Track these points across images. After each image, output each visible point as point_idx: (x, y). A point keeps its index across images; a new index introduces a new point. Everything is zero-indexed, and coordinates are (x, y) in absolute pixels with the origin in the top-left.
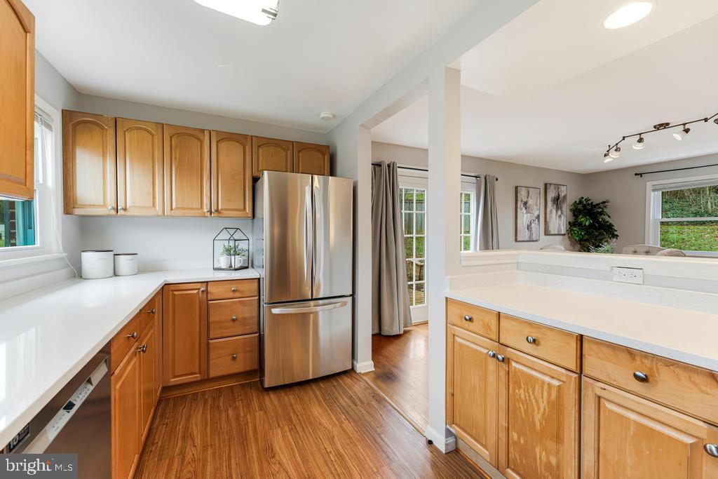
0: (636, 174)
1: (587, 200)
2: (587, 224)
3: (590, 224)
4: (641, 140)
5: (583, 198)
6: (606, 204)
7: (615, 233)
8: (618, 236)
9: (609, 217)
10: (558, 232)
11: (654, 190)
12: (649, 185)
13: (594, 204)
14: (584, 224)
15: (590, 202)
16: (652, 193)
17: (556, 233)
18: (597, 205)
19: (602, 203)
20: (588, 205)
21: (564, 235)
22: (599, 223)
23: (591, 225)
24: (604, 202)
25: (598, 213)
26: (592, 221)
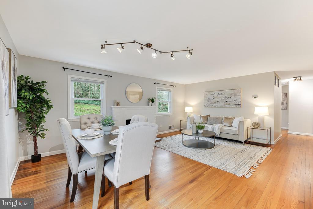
0: (63, 68)
1: (27, 78)
2: (31, 98)
3: (33, 98)
5: (22, 76)
6: (45, 84)
8: (52, 106)
9: (47, 93)
11: (71, 81)
12: (70, 76)
13: (34, 82)
14: (27, 98)
15: (30, 80)
18: (37, 83)
20: (29, 82)
24: (43, 82)
26: (34, 96)
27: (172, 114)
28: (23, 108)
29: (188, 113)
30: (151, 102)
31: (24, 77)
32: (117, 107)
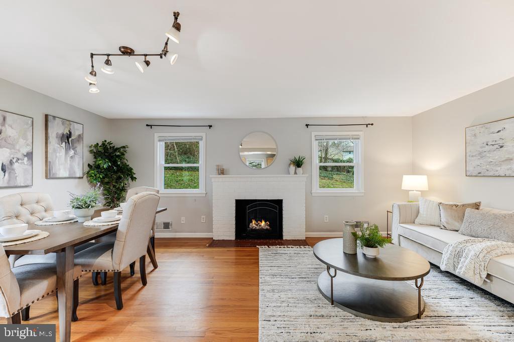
0: (147, 125)
1: (110, 143)
2: (105, 166)
4: (108, 62)
6: (126, 149)
7: (134, 176)
8: (135, 178)
10: (69, 175)
11: (160, 141)
12: (156, 135)
13: (115, 148)
14: (102, 166)
15: (112, 145)
16: (158, 143)
17: (67, 175)
18: (118, 149)
19: (121, 147)
20: (111, 147)
21: (80, 178)
22: (118, 166)
23: (109, 168)
24: (124, 147)
25: (118, 156)
26: (110, 164)
27: (363, 195)
28: (96, 179)
29: (410, 192)
30: (293, 168)
31: (107, 142)
32: (216, 177)
